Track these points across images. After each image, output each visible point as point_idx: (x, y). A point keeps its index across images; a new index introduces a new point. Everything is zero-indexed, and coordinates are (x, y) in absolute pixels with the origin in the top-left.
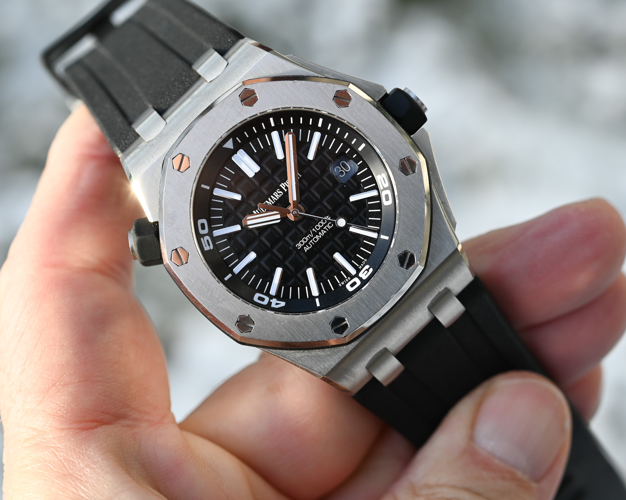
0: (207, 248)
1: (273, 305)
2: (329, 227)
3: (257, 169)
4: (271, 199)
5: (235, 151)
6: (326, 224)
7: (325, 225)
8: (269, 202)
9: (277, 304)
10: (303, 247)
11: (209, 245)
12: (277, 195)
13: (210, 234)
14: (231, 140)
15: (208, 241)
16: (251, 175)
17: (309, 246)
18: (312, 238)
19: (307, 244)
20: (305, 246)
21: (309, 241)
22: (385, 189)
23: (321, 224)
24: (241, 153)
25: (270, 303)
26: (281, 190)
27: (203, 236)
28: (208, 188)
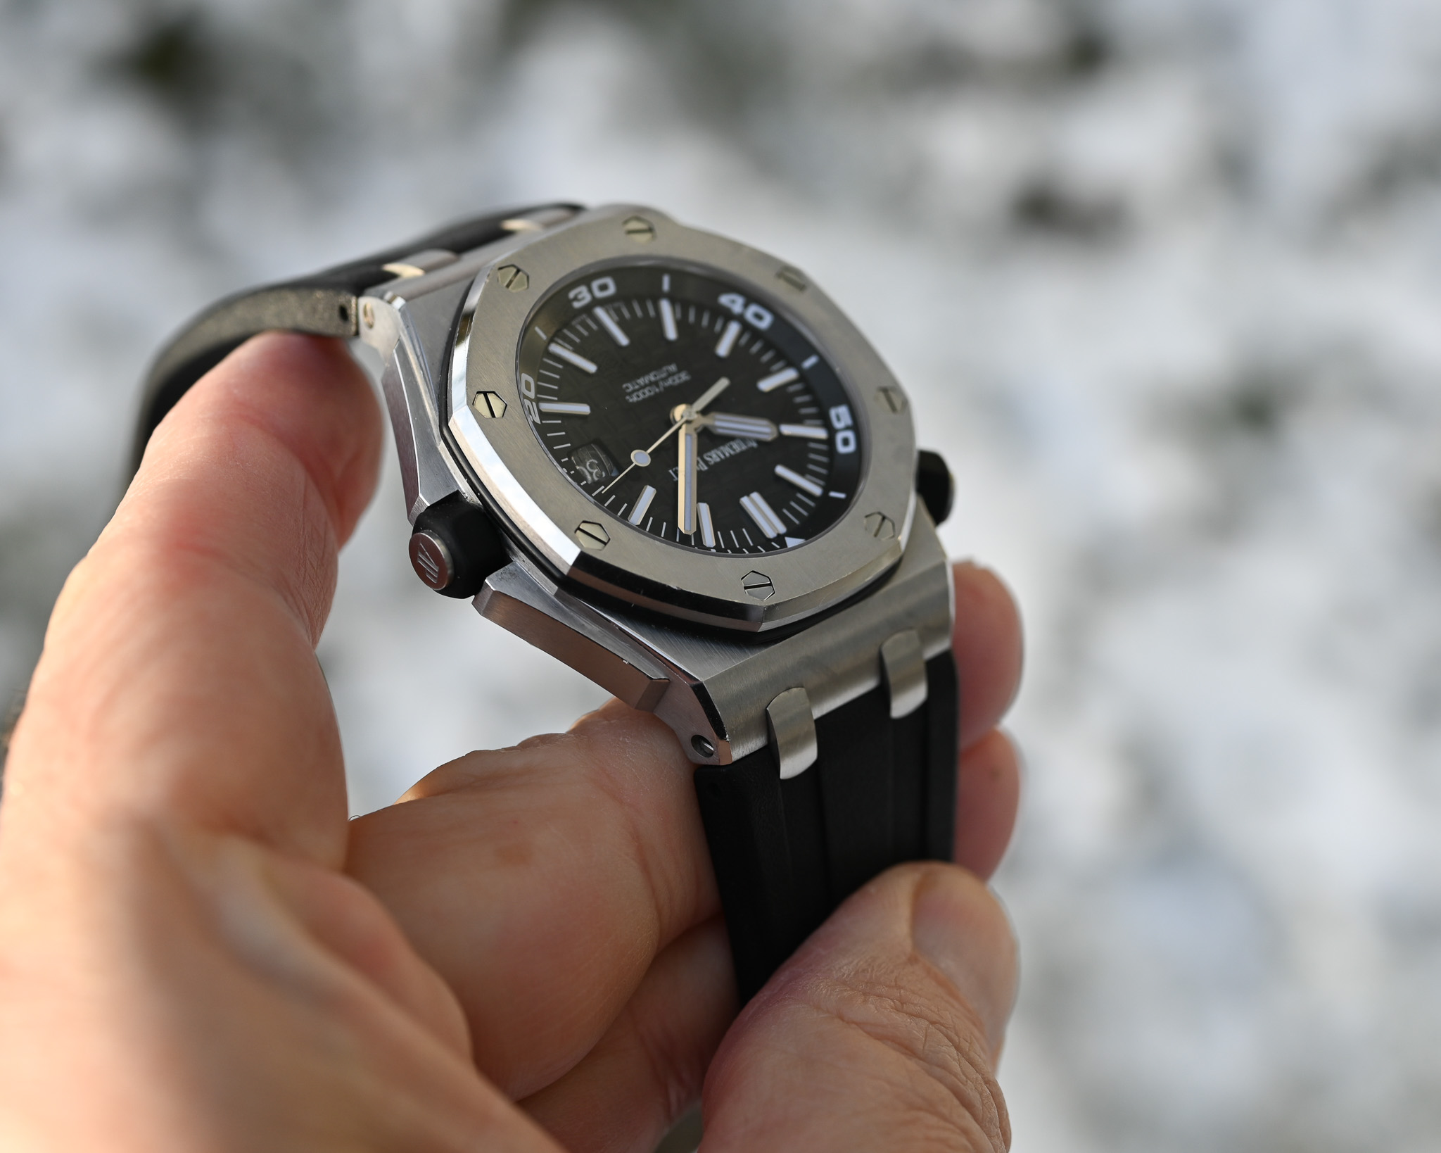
0: (843, 408)
1: (741, 300)
2: (629, 385)
3: (745, 501)
4: (724, 455)
5: (783, 535)
6: (634, 391)
7: (638, 390)
9: (734, 302)
10: (679, 373)
11: (837, 414)
12: (715, 456)
13: (832, 432)
15: (839, 421)
16: (756, 496)
17: (667, 371)
18: (661, 379)
19: (670, 374)
20: (675, 373)
21: (668, 377)
24: (770, 534)
25: (746, 306)
26: (706, 463)
27: (847, 428)
28: (833, 494)
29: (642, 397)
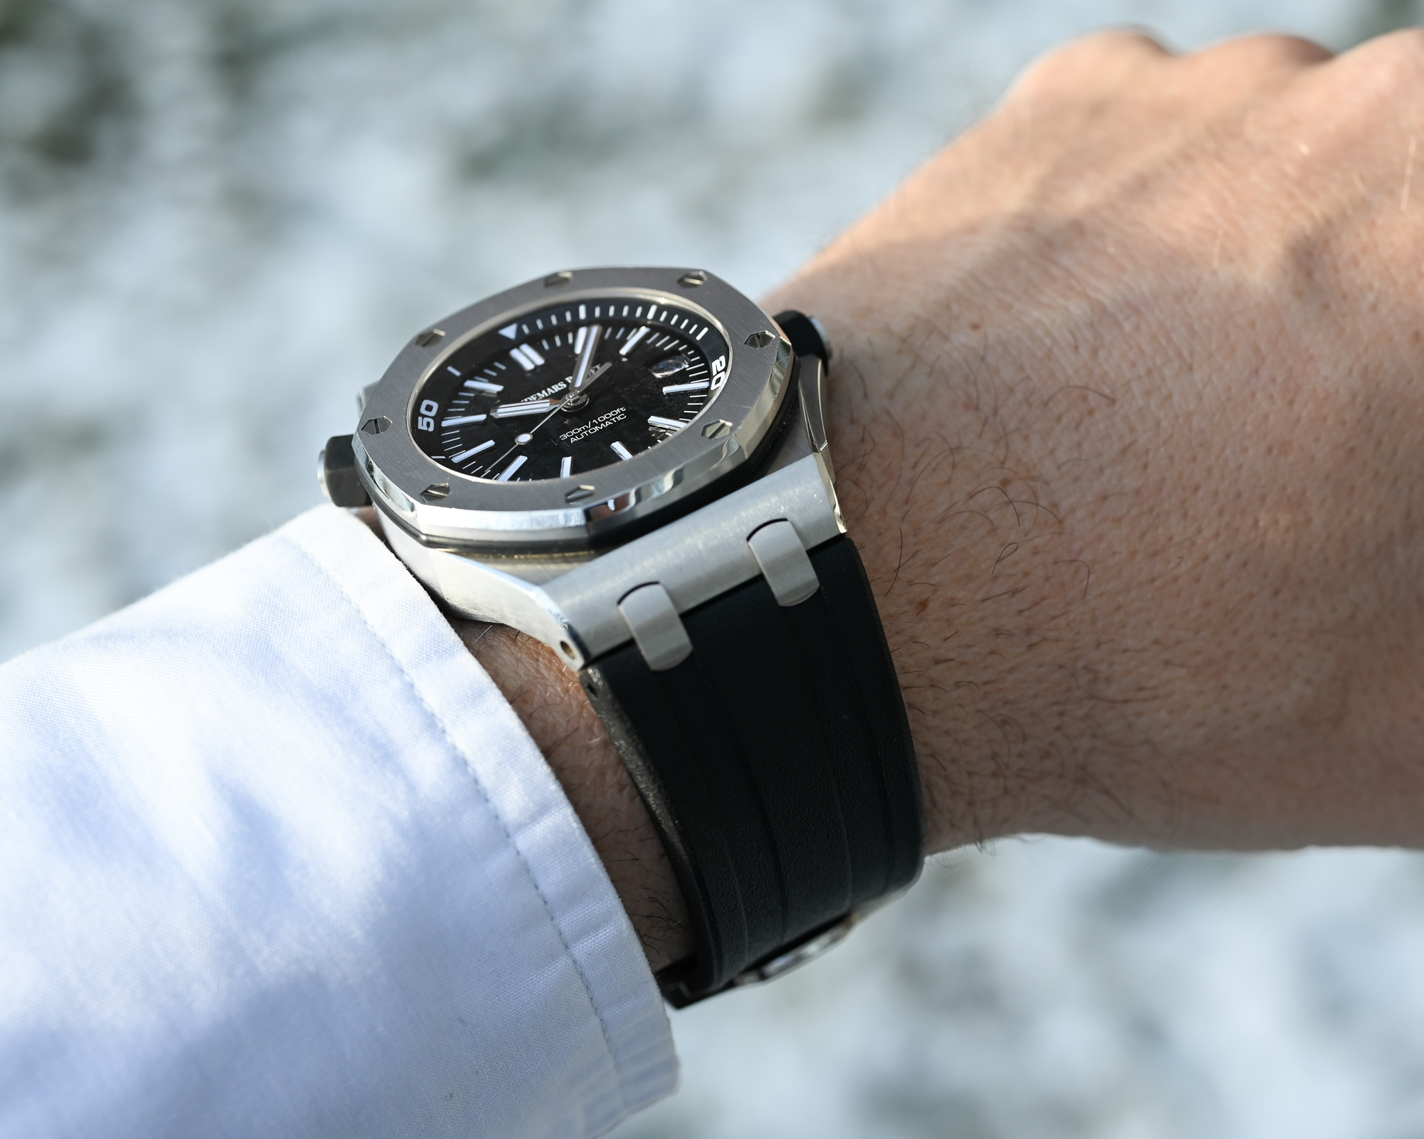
0: (422, 425)
2: (619, 418)
4: (546, 391)
6: (617, 415)
7: (613, 417)
8: (543, 393)
10: (569, 438)
11: (429, 427)
12: (556, 388)
13: (438, 418)
14: (514, 326)
15: (428, 423)
16: (529, 368)
17: (580, 437)
18: (587, 429)
19: (577, 435)
20: (573, 437)
21: (581, 432)
22: (719, 373)
23: (608, 416)
24: (525, 347)
26: (566, 382)
27: (424, 416)
28: (457, 373)
29: (610, 413)
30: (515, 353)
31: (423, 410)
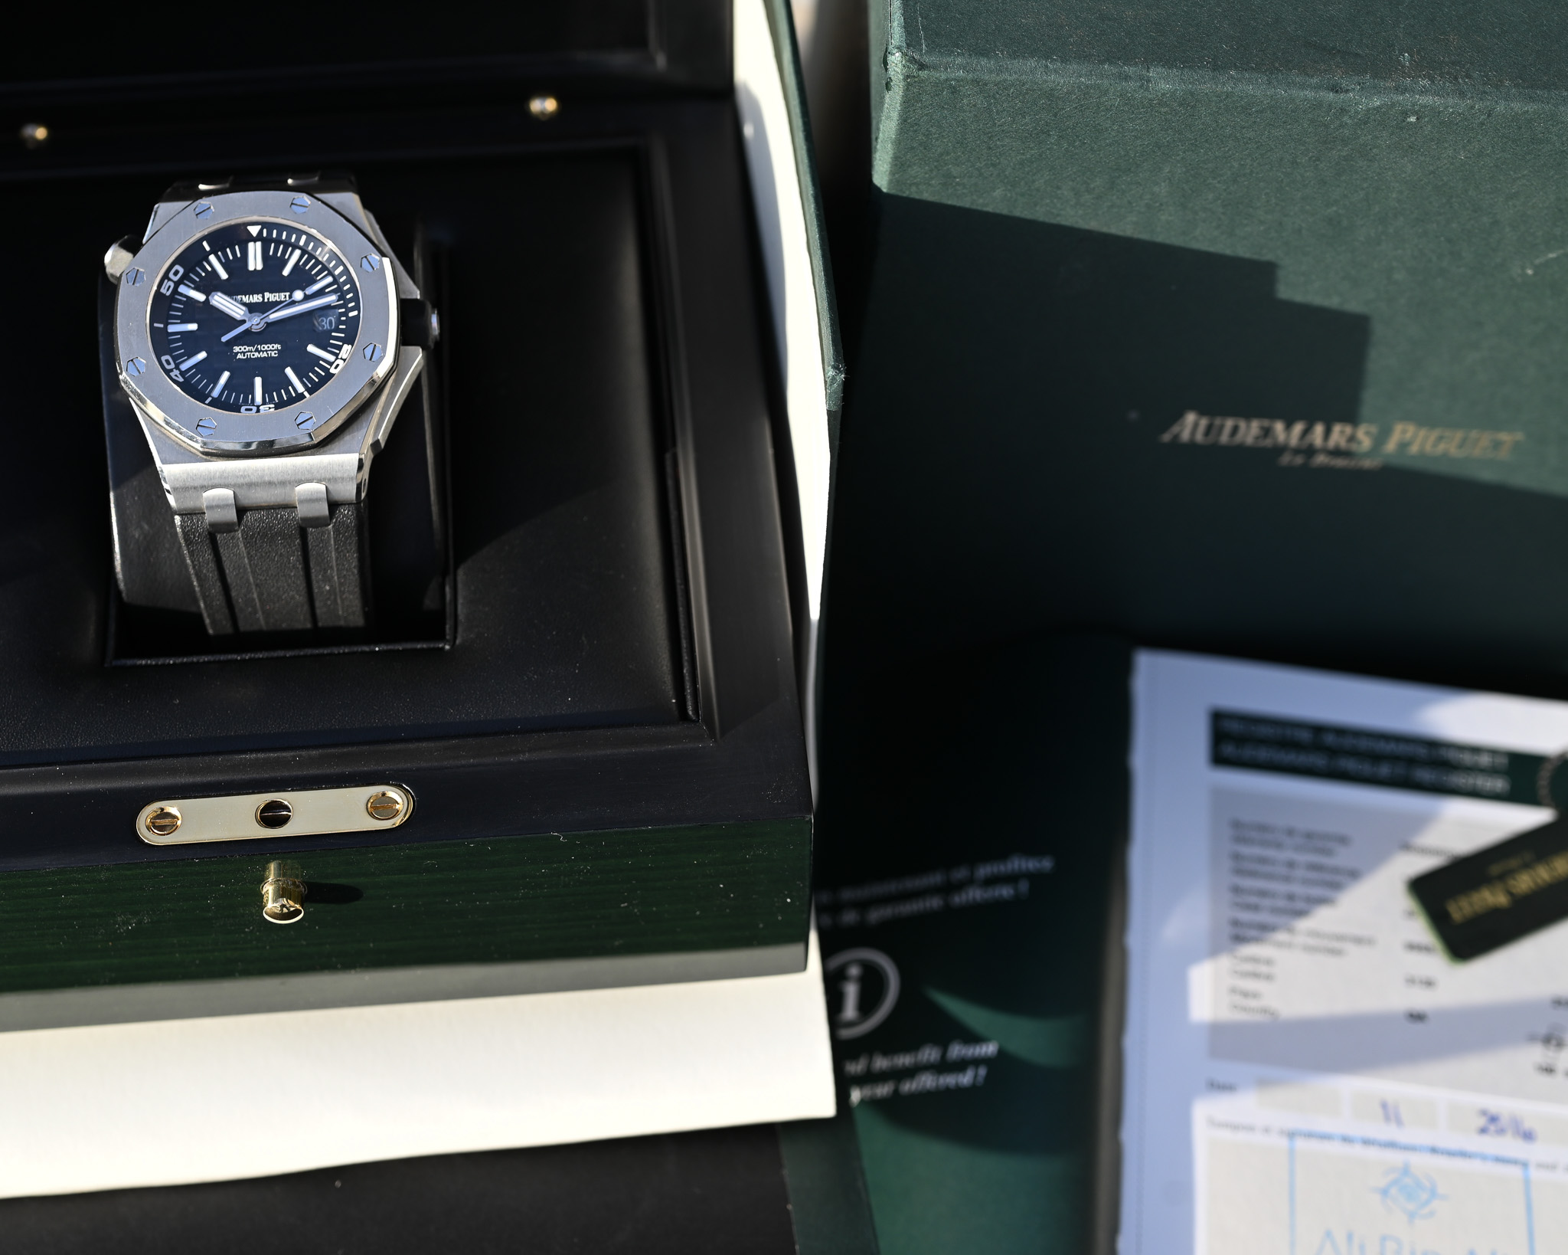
0: (163, 291)
1: (172, 374)
2: (273, 355)
3: (260, 267)
5: (255, 240)
6: (273, 351)
7: (271, 350)
8: (246, 299)
9: (176, 376)
10: (238, 352)
11: (168, 290)
13: (177, 284)
14: (259, 227)
15: (169, 287)
16: (251, 268)
17: (244, 356)
18: (251, 352)
19: (244, 353)
20: (241, 353)
21: (247, 352)
22: (341, 359)
23: (268, 347)
24: (259, 244)
25: (171, 370)
26: (263, 297)
27: (170, 280)
28: (207, 248)
29: (271, 346)
30: (251, 245)
31: (171, 275)
